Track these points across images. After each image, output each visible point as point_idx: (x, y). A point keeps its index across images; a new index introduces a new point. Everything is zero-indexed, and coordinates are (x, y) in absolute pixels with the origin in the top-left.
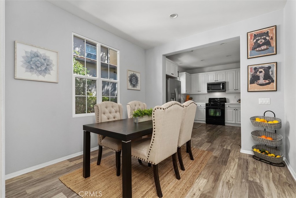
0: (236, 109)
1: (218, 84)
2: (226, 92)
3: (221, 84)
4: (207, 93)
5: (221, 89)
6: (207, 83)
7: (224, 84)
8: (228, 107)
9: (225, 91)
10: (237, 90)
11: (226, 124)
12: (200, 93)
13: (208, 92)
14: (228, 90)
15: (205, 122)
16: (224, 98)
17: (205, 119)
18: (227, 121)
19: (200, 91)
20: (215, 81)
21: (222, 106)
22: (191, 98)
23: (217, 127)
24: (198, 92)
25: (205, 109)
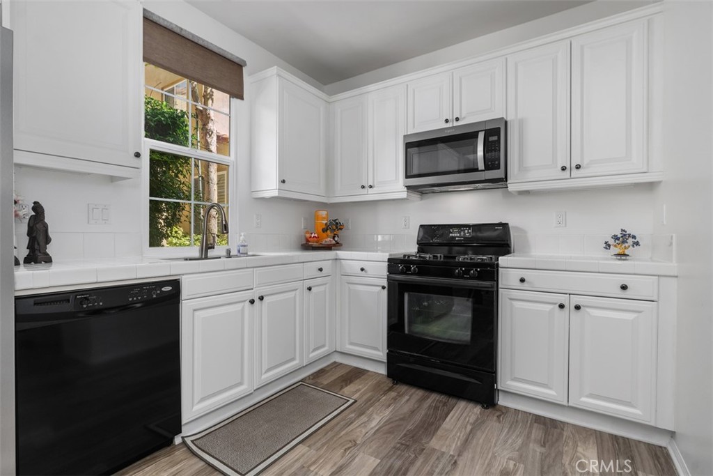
0: (576, 300)
1: (460, 139)
2: (512, 187)
3: (481, 136)
4: (404, 195)
5: (476, 170)
6: (406, 137)
7: (496, 132)
8: (516, 283)
9: (506, 179)
10: (575, 173)
11: (502, 401)
12: (371, 195)
13: (410, 188)
14: (523, 168)
15: (383, 370)
16: (500, 224)
18: (509, 383)
19: (371, 187)
20: (447, 121)
21: (480, 277)
22: (335, 227)
23: (439, 433)
24: (364, 191)
25: (384, 288)
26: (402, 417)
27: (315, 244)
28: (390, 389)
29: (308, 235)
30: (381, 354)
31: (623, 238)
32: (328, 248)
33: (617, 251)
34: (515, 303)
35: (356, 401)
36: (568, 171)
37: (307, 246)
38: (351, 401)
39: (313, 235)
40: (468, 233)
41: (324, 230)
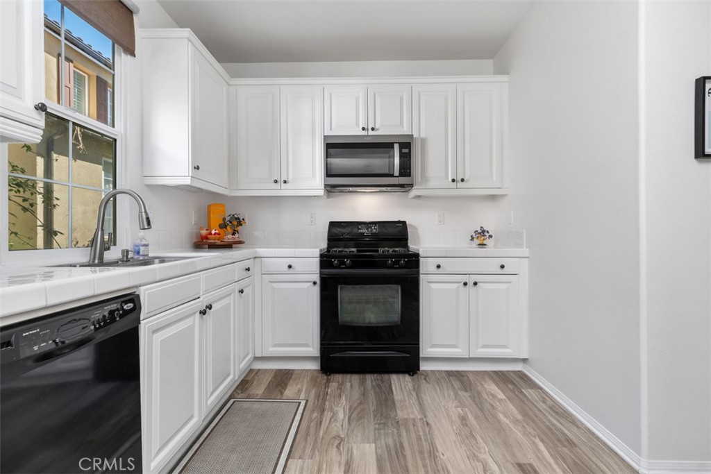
0: (471, 278)
1: (380, 146)
2: (414, 192)
3: (396, 147)
4: (321, 192)
6: (325, 137)
7: (408, 145)
8: (433, 269)
9: (412, 185)
10: (460, 184)
11: (424, 367)
12: (285, 191)
13: (327, 186)
14: (425, 179)
15: (314, 366)
16: (399, 222)
17: (314, 349)
18: (429, 350)
19: (285, 182)
20: (363, 129)
21: (407, 266)
22: (236, 222)
23: (398, 405)
24: (277, 186)
25: (315, 283)
26: (359, 401)
27: (218, 242)
28: (328, 381)
29: (204, 232)
30: (311, 349)
31: (483, 232)
32: (228, 246)
33: (478, 242)
34: (432, 285)
35: (307, 401)
36: (455, 183)
37: (202, 243)
38: (303, 403)
39: (213, 232)
40: (375, 229)
41: (223, 226)
